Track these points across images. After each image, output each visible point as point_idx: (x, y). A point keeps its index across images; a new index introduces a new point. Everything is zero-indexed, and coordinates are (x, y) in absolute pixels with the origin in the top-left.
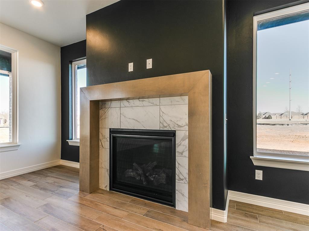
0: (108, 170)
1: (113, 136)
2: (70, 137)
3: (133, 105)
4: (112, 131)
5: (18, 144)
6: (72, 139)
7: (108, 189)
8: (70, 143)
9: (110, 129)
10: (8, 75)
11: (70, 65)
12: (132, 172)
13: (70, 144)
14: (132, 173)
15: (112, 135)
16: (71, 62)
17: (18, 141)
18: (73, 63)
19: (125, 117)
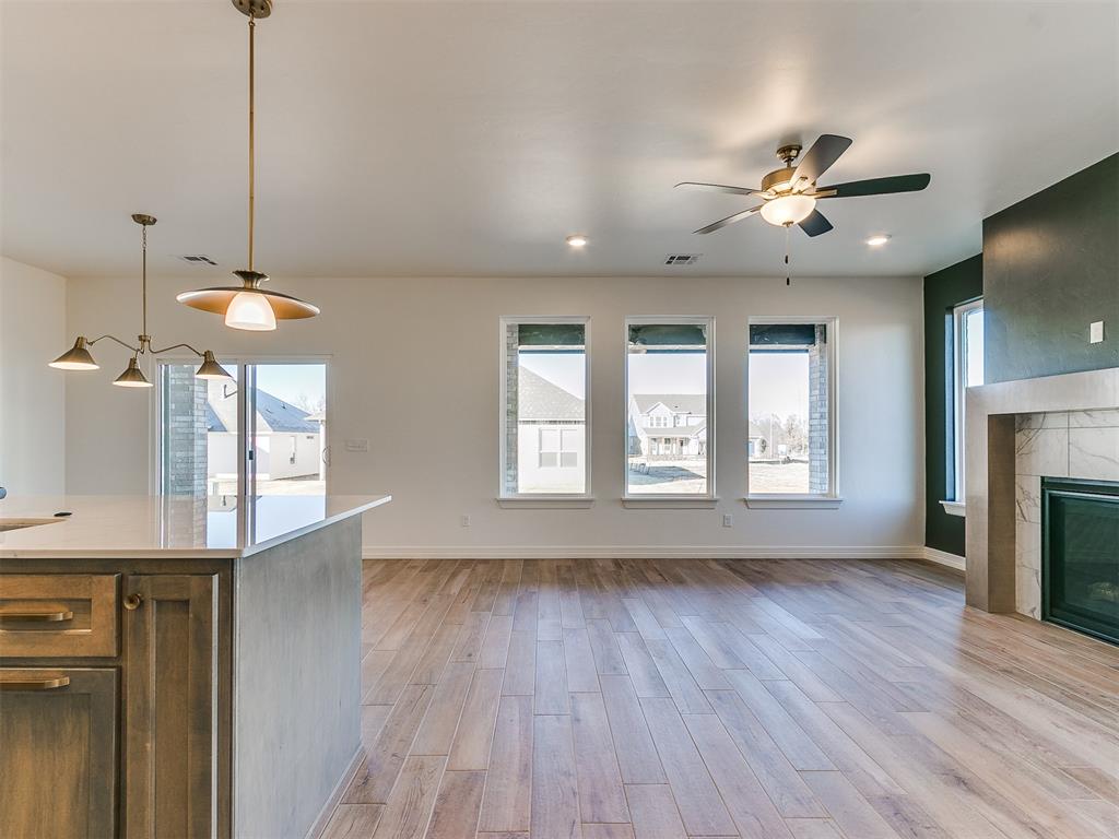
0: (1037, 573)
1: (1050, 494)
2: (949, 494)
3: (1103, 424)
4: (1046, 483)
5: (839, 498)
6: (954, 500)
7: (1038, 615)
8: (950, 508)
9: (1043, 478)
10: (807, 351)
11: (948, 318)
12: (1110, 588)
13: (948, 511)
14: (1109, 593)
15: (1047, 492)
16: (950, 310)
17: (838, 492)
18: (955, 310)
19: (1080, 450)
